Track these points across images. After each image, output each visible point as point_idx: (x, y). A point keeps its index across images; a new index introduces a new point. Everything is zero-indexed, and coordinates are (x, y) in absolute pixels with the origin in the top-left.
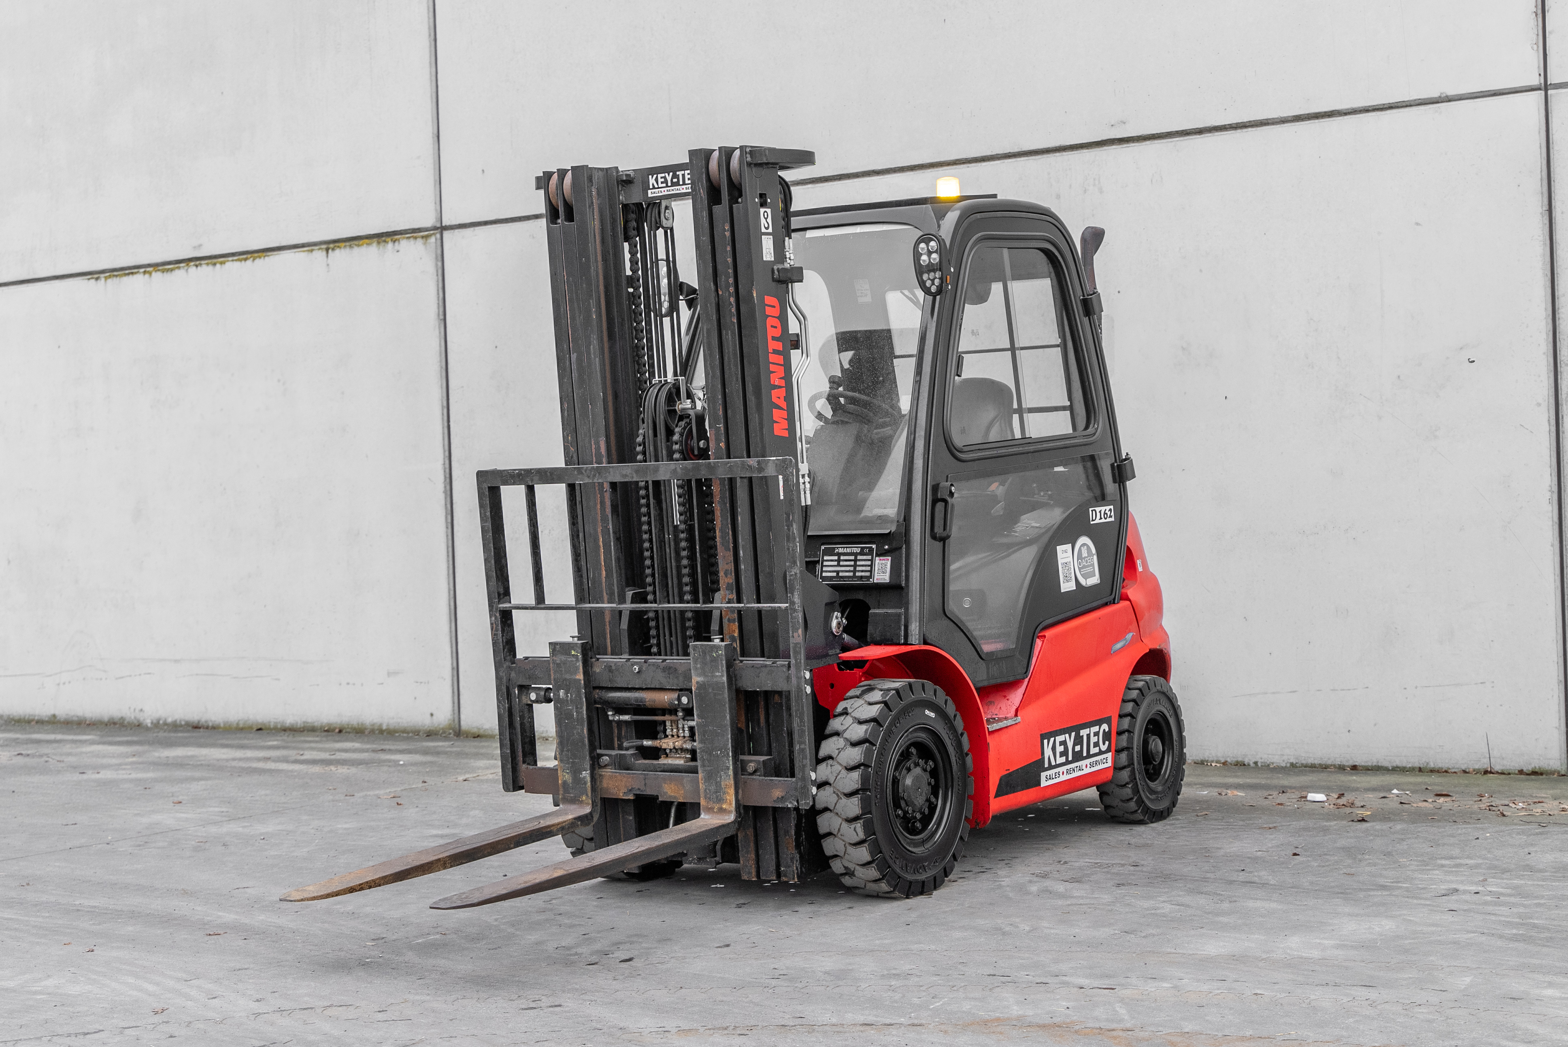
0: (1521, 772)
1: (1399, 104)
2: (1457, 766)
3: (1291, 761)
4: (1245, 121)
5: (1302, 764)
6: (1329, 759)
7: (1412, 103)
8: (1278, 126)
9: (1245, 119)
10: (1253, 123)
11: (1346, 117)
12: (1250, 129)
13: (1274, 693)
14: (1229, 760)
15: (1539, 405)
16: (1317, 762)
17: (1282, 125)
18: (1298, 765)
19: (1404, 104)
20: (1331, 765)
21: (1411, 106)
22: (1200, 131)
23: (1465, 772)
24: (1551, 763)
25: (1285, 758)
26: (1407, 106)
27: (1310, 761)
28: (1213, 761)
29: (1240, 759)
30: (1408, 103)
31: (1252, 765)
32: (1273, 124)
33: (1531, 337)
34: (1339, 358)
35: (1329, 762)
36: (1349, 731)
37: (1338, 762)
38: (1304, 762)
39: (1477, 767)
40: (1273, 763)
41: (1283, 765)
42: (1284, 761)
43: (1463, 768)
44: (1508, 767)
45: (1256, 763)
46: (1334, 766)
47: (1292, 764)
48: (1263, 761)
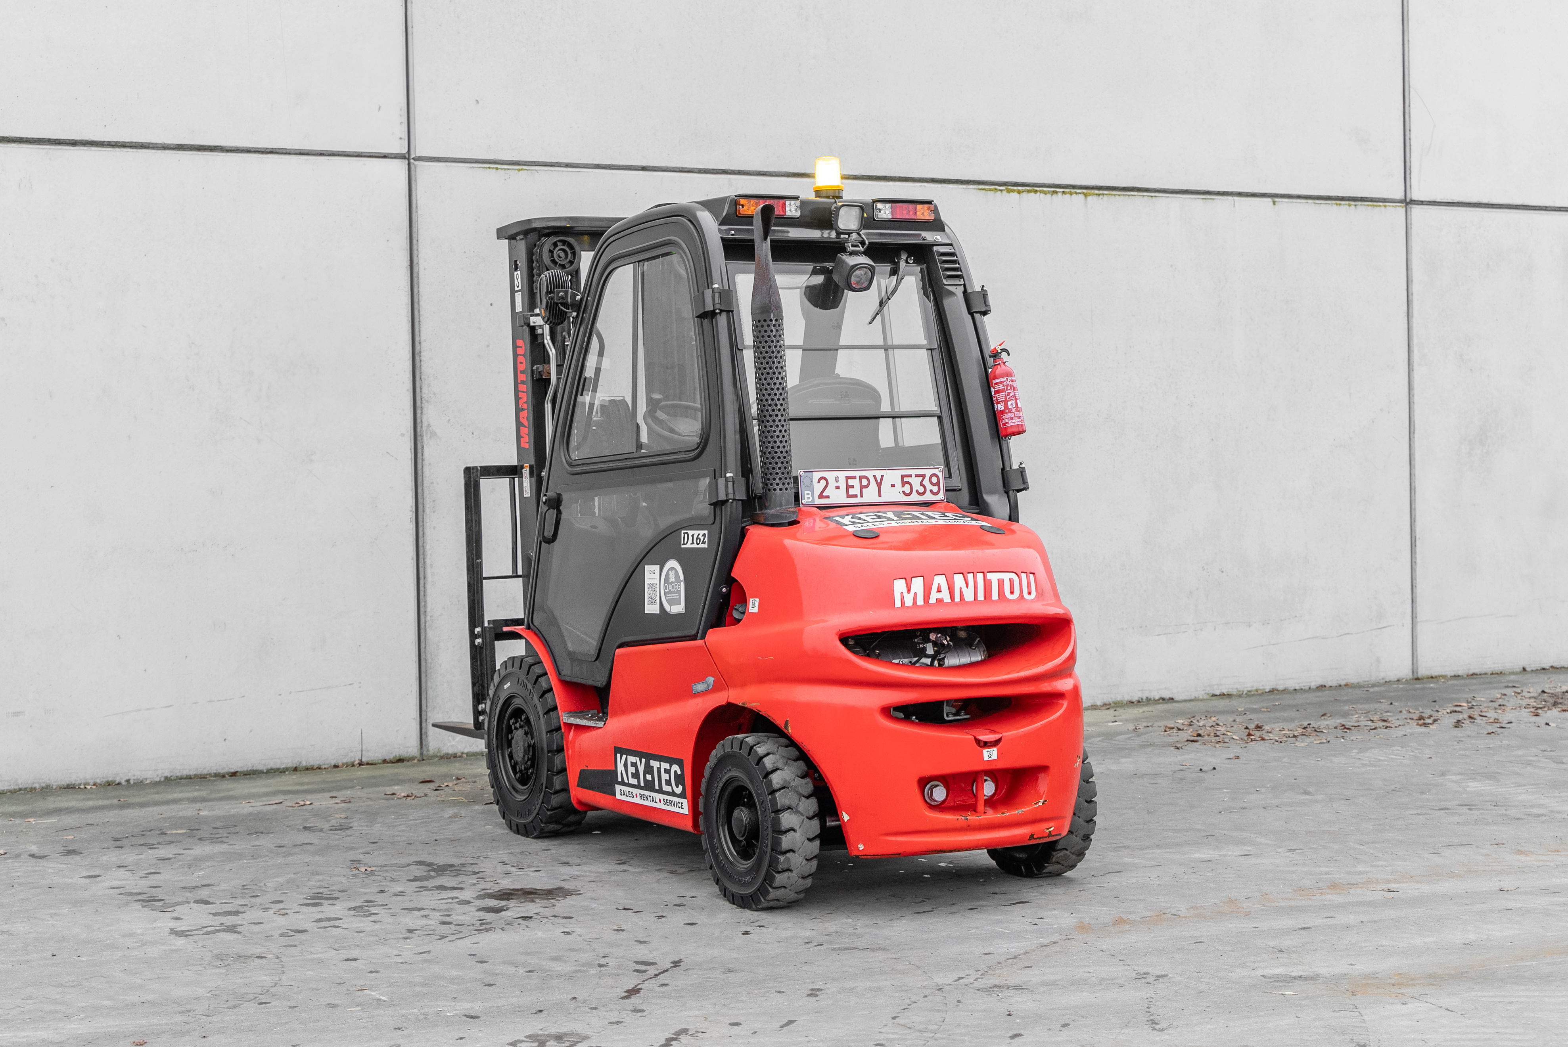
0: (385, 761)
1: (280, 151)
2: (327, 762)
3: (166, 775)
4: (127, 141)
5: (177, 777)
6: (205, 769)
7: (292, 152)
8: (160, 151)
9: (127, 139)
10: (134, 144)
11: (229, 154)
12: (129, 150)
13: (148, 709)
14: (98, 781)
15: (403, 435)
16: (192, 773)
17: (164, 151)
18: (172, 778)
19: (284, 151)
20: (207, 774)
21: (290, 154)
22: (74, 143)
23: (336, 766)
24: (410, 750)
25: (160, 772)
26: (286, 153)
27: (185, 773)
28: (80, 784)
29: (110, 779)
30: (288, 151)
31: (123, 783)
32: (153, 148)
33: (397, 375)
34: (220, 382)
35: (205, 772)
36: (225, 740)
37: (213, 771)
38: (179, 774)
39: (345, 761)
40: (146, 779)
41: (158, 779)
42: (158, 776)
43: (333, 763)
44: (372, 758)
45: (128, 781)
46: (210, 774)
47: (166, 778)
48: (135, 778)
